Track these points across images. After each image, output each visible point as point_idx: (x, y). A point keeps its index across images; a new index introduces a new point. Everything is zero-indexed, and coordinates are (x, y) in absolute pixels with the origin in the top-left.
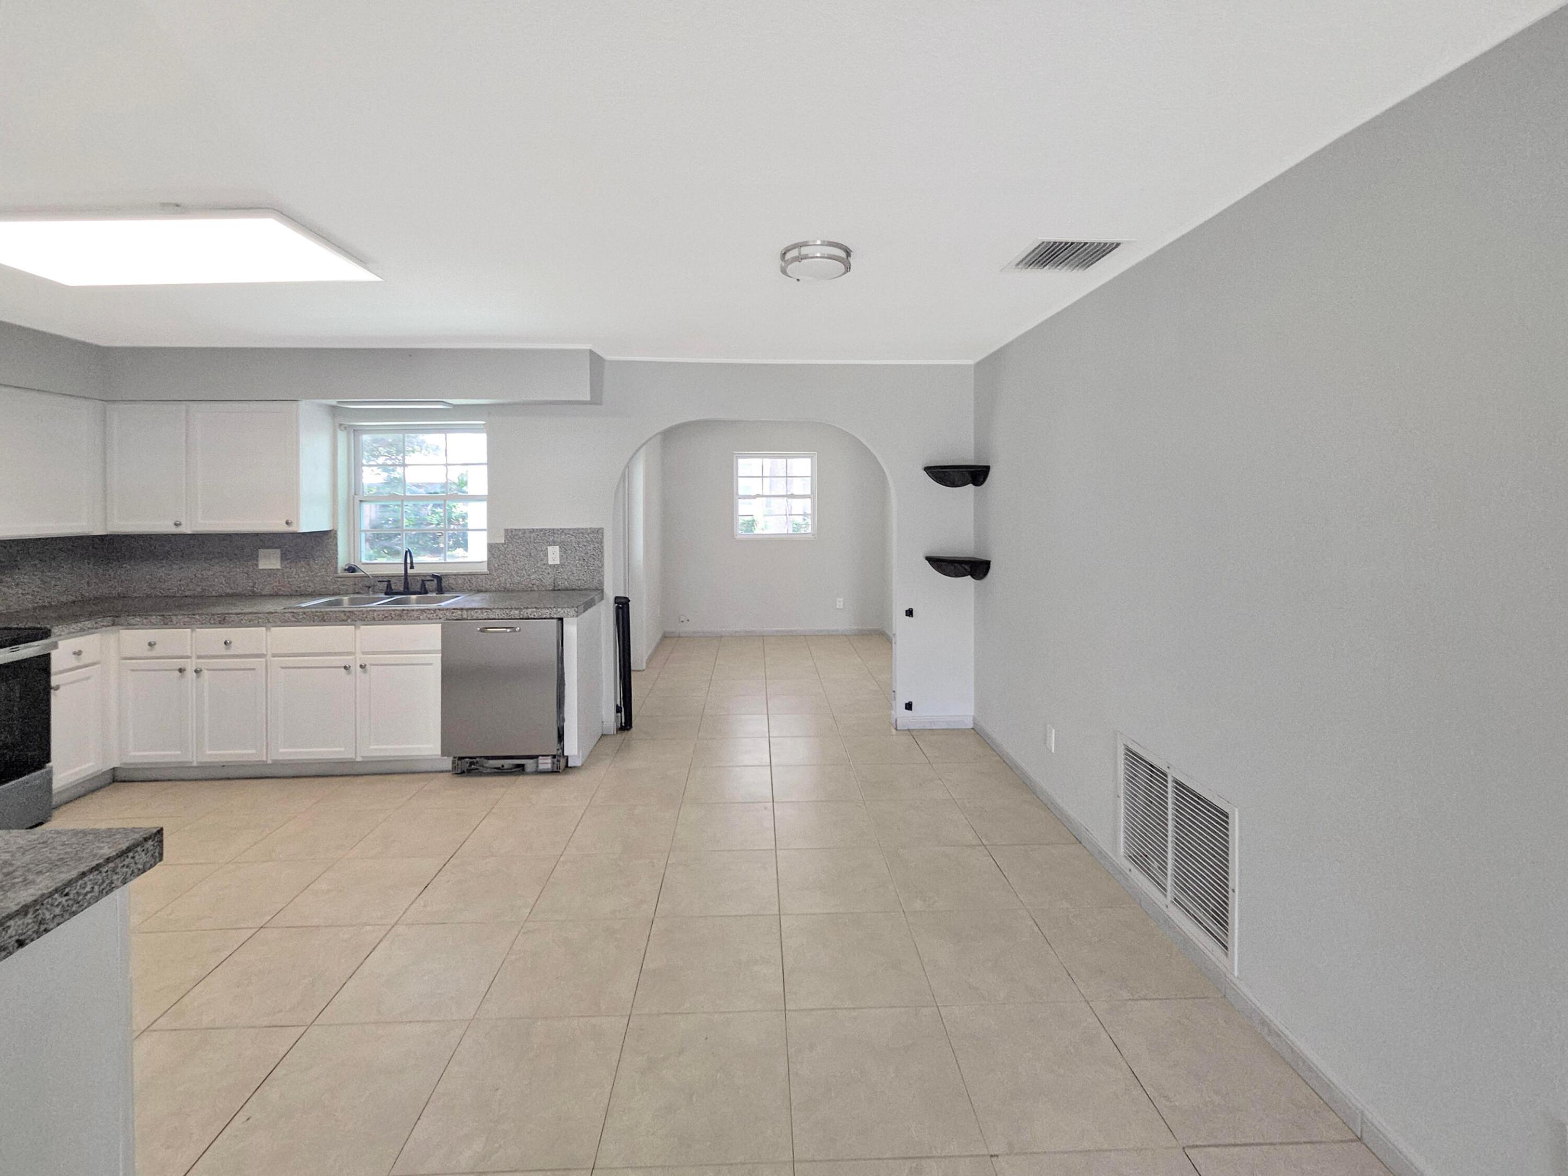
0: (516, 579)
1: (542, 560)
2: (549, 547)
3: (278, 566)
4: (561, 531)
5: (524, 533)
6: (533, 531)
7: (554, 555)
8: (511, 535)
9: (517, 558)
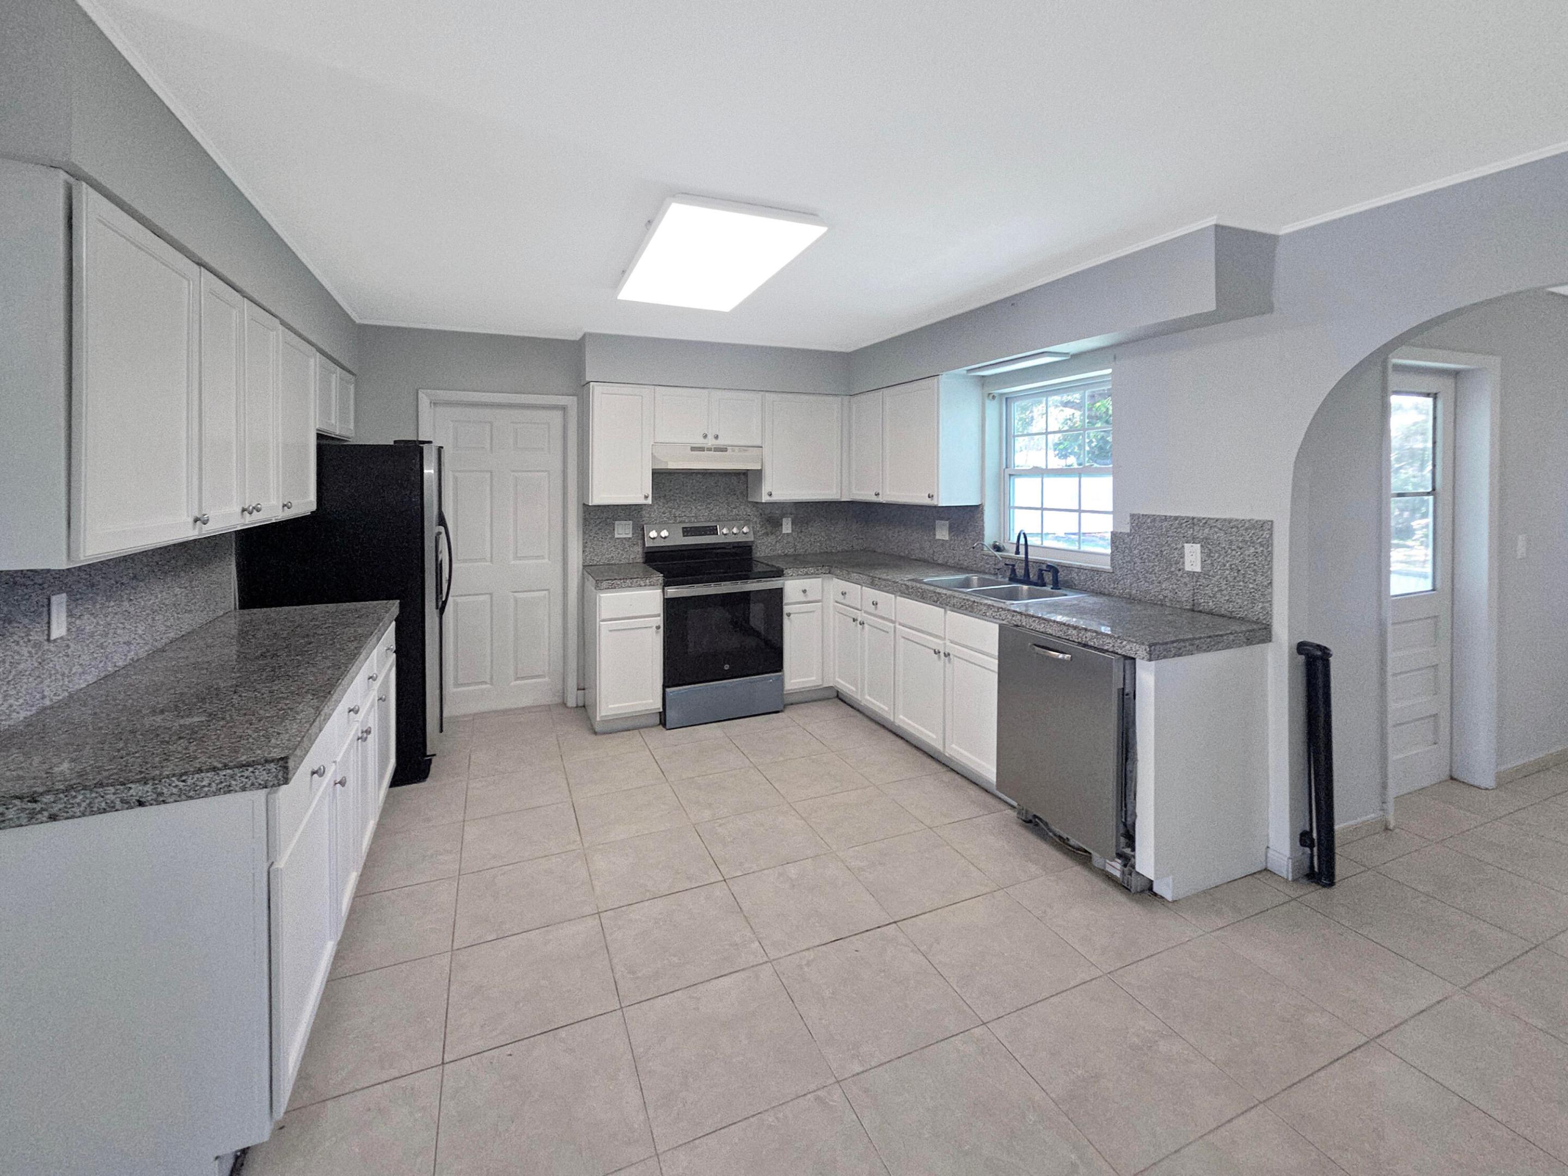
0: (1144, 585)
1: (1177, 563)
2: (1186, 545)
3: (947, 538)
4: (1204, 521)
5: (1154, 521)
6: (1166, 518)
7: (1193, 558)
8: (1138, 521)
9: (1145, 556)
